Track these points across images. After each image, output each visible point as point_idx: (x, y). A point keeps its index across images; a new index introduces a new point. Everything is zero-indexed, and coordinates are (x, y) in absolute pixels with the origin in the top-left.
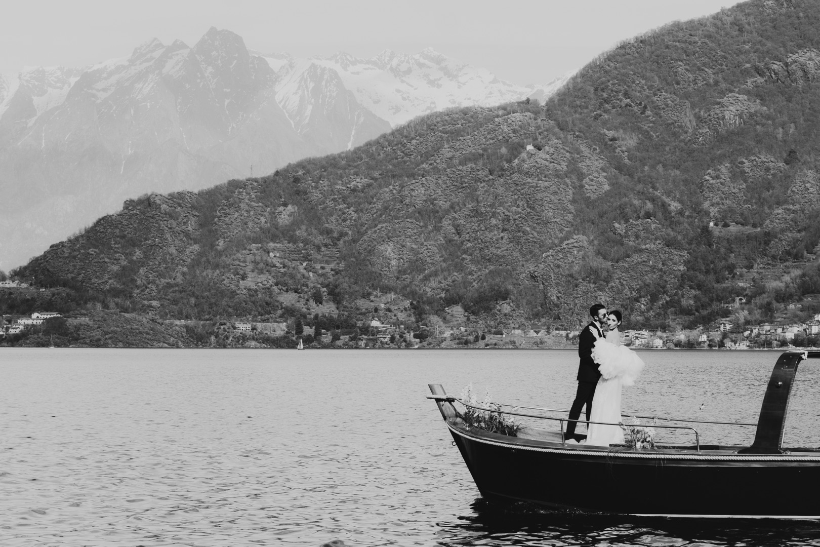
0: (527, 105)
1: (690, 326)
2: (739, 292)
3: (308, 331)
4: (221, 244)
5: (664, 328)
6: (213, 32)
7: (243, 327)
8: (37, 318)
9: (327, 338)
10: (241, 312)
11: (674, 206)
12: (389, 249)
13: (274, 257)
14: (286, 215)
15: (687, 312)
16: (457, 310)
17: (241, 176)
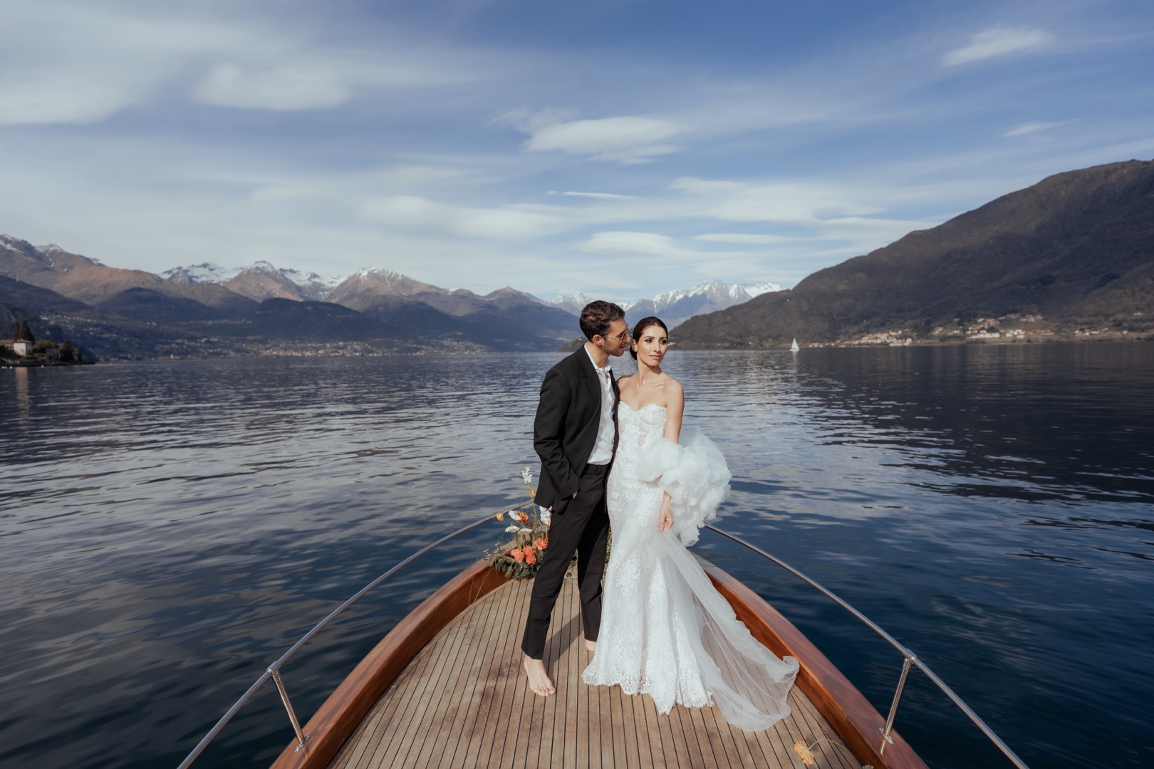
0: (788, 291)
1: (829, 342)
2: (842, 333)
3: (734, 345)
4: (713, 326)
5: (822, 342)
6: (715, 281)
7: (719, 345)
9: (739, 346)
10: (718, 341)
12: (753, 326)
13: (725, 328)
14: (729, 318)
15: (829, 338)
16: (770, 340)
17: (718, 310)
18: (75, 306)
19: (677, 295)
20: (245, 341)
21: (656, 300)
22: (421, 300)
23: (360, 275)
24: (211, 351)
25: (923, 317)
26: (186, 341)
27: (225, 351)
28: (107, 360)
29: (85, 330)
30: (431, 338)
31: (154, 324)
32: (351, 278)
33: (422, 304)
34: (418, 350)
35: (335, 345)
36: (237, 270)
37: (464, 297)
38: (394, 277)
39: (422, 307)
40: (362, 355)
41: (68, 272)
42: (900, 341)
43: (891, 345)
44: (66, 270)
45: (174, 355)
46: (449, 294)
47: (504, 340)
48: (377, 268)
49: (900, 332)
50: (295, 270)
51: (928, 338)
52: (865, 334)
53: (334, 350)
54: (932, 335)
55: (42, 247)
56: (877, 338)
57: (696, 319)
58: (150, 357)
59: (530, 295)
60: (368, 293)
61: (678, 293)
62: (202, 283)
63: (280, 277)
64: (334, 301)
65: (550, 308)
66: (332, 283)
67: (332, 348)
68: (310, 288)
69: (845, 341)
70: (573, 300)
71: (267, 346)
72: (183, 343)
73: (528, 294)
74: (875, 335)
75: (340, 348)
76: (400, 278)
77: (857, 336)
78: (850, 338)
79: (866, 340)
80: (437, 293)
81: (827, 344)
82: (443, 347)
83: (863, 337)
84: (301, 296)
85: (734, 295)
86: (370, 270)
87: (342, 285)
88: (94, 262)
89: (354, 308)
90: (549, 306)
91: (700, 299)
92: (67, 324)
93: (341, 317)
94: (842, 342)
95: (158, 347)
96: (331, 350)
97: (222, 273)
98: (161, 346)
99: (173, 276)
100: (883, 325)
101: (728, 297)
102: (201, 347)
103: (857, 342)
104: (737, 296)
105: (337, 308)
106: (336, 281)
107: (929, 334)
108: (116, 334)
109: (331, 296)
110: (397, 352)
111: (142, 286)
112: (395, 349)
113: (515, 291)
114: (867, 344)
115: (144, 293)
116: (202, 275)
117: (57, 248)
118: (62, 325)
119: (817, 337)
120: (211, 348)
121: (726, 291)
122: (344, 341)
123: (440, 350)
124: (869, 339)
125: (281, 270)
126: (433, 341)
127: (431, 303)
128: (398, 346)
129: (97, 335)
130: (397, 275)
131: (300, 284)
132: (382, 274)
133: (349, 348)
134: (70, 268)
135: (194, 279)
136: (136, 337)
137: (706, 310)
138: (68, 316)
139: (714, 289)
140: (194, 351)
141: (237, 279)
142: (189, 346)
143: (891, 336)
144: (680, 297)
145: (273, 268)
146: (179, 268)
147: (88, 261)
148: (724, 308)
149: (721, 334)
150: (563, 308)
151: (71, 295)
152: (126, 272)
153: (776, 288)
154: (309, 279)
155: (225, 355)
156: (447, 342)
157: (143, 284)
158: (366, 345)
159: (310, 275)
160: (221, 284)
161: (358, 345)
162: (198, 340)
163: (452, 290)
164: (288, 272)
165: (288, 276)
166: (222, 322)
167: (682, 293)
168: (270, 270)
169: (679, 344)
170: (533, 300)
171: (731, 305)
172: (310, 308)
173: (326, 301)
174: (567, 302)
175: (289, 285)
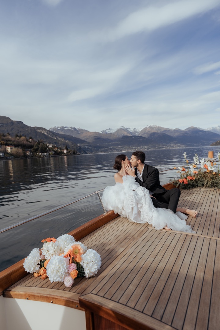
18: (83, 141)
20: (118, 147)
22: (164, 133)
23: (147, 127)
27: (114, 150)
28: (89, 153)
29: (85, 147)
30: (167, 144)
31: (99, 144)
32: (144, 128)
33: (164, 134)
34: (163, 147)
37: (177, 131)
38: (156, 127)
39: (164, 135)
40: (148, 150)
45: (103, 152)
47: (191, 143)
48: (151, 125)
50: (130, 128)
58: (98, 152)
59: (200, 128)
60: (149, 132)
62: (109, 133)
63: (126, 130)
64: (140, 135)
65: (207, 132)
66: (139, 130)
68: (134, 132)
70: (216, 128)
72: (105, 149)
75: (141, 148)
76: (158, 127)
80: (169, 130)
84: (132, 135)
86: (149, 125)
87: (142, 131)
89: (145, 137)
90: (206, 131)
92: (82, 145)
95: (100, 150)
97: (113, 130)
105: (141, 137)
108: (91, 147)
109: (139, 134)
110: (157, 148)
112: (156, 148)
113: (194, 127)
116: (109, 131)
117: (80, 128)
120: (111, 150)
122: (142, 146)
123: (170, 147)
125: (127, 128)
126: (168, 145)
127: (167, 134)
128: (157, 147)
129: (88, 148)
131: (131, 131)
132: (153, 126)
133: (144, 148)
134: (83, 133)
135: (107, 133)
136: (95, 148)
140: (107, 150)
141: (117, 131)
146: (104, 130)
147: (86, 131)
150: (212, 131)
151: (83, 139)
152: (93, 132)
154: (133, 130)
156: (172, 145)
158: (149, 147)
160: (113, 133)
162: (108, 148)
163: (174, 129)
165: (128, 129)
166: (113, 143)
168: (124, 128)
170: (201, 130)
172: (133, 138)
174: (214, 129)
175: (128, 132)
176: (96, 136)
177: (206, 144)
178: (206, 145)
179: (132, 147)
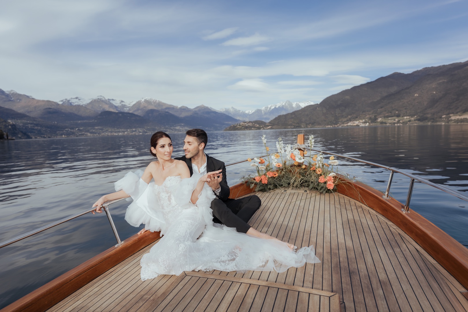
0: (317, 104)
1: (334, 125)
2: (340, 121)
3: (296, 127)
4: (287, 119)
6: (287, 101)
7: (289, 127)
8: (270, 127)
9: (297, 127)
10: (289, 126)
11: (333, 113)
12: (303, 119)
13: (292, 120)
14: (293, 116)
15: (334, 123)
16: (310, 125)
17: (289, 113)
18: (23, 116)
19: (272, 107)
20: (94, 129)
21: (263, 109)
22: (166, 111)
23: (141, 101)
24: (80, 133)
25: (373, 114)
26: (69, 130)
27: (86, 133)
28: (36, 138)
29: (27, 126)
30: (171, 126)
31: (56, 123)
32: (137, 102)
33: (167, 112)
35: (131, 130)
36: (90, 99)
37: (184, 109)
38: (155, 102)
39: (167, 114)
40: (143, 134)
41: (19, 101)
42: (364, 124)
43: (360, 126)
44: (18, 101)
45: (64, 135)
46: (178, 108)
47: (201, 127)
48: (148, 98)
49: (364, 120)
50: (114, 99)
51: (375, 123)
52: (349, 121)
53: (131, 132)
54: (377, 122)
55: (8, 91)
56: (354, 123)
57: (280, 116)
58: (54, 136)
59: (211, 108)
60: (145, 108)
61: (272, 106)
62: (76, 105)
63: (108, 102)
64: (131, 112)
65: (220, 113)
66: (130, 104)
67: (130, 131)
68: (120, 106)
69: (341, 124)
70: (229, 110)
71: (103, 131)
72: (68, 130)
73: (210, 107)
74: (354, 122)
75: (134, 131)
76: (157, 102)
77: (346, 122)
78: (343, 123)
79: (350, 124)
80: (173, 108)
81: (334, 126)
82: (176, 130)
83: (349, 122)
84: (117, 110)
85: (295, 106)
86: (145, 98)
87: (134, 105)
88: (30, 97)
89: (139, 115)
90: (219, 112)
91: (281, 108)
92: (19, 123)
93: (133, 118)
94: (340, 125)
95: (58, 132)
96: (130, 132)
97: (84, 101)
98: (59, 132)
99: (64, 103)
100: (357, 117)
101: (293, 108)
102: (76, 132)
103: (346, 125)
104: (296, 107)
105: (132, 115)
106: (131, 103)
107: (376, 121)
108: (40, 127)
109: (129, 109)
111: (50, 107)
113: (205, 106)
114: (350, 126)
115: (52, 110)
116: (76, 102)
117: (14, 92)
118: (17, 124)
119: (330, 123)
120: (80, 132)
121: (292, 105)
122: (135, 128)
123: (175, 131)
124: (351, 124)
125: (108, 99)
126: (172, 128)
127: (171, 112)
129: (32, 128)
130: (156, 101)
131: (117, 105)
132: (150, 100)
133: (137, 131)
134: (20, 100)
135: (72, 104)
136: (48, 128)
137: (284, 113)
138: (19, 120)
139: (287, 104)
140: (73, 133)
141: (91, 103)
142: (71, 132)
143: (360, 122)
144: (273, 107)
145: (105, 98)
146: (66, 99)
147: (28, 97)
148: (291, 112)
149: (290, 122)
150: (225, 113)
151: (21, 111)
152: (43, 101)
153: (312, 103)
154: (120, 103)
155: (86, 135)
156: (178, 128)
157: (51, 106)
158: (144, 130)
159: (120, 101)
160: (84, 106)
161: (141, 130)
162: (75, 129)
163: (179, 106)
164: (111, 100)
165: (111, 102)
166: (84, 121)
167: (274, 106)
168: (104, 99)
169: (273, 127)
170: (212, 110)
171: (294, 110)
172: (120, 115)
173: (127, 112)
174: (227, 111)
175: (112, 106)
176: (50, 108)
177: (219, 128)
178: (219, 130)
179: (118, 128)
